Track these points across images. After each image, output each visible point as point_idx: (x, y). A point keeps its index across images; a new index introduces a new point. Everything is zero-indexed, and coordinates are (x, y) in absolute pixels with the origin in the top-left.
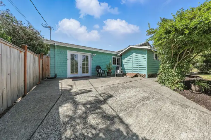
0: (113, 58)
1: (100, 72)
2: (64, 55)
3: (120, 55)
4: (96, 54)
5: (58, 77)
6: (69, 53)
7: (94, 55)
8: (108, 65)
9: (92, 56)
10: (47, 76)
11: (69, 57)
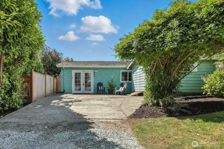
0: (122, 72)
1: (100, 89)
2: (70, 74)
3: (129, 67)
4: (98, 71)
5: (65, 92)
6: (74, 72)
7: (96, 71)
8: (111, 82)
9: (94, 72)
10: (59, 91)
11: (73, 76)
